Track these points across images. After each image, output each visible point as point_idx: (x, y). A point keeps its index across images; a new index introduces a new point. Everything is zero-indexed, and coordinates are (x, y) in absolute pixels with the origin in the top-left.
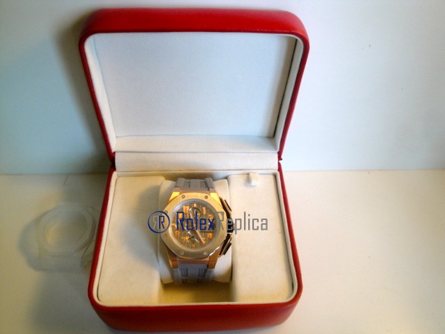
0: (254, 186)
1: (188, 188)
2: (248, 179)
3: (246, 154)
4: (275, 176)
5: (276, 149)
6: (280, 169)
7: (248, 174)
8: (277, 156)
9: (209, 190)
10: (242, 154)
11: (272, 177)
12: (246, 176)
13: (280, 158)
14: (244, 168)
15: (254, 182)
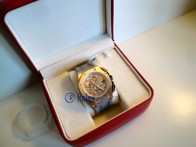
0: (109, 57)
1: (83, 70)
2: (104, 55)
3: (99, 45)
4: (115, 49)
5: (110, 37)
6: (115, 45)
7: (103, 53)
8: (112, 40)
9: (93, 66)
10: (97, 45)
11: (114, 50)
12: (103, 55)
13: (113, 40)
14: (100, 51)
15: (108, 55)
